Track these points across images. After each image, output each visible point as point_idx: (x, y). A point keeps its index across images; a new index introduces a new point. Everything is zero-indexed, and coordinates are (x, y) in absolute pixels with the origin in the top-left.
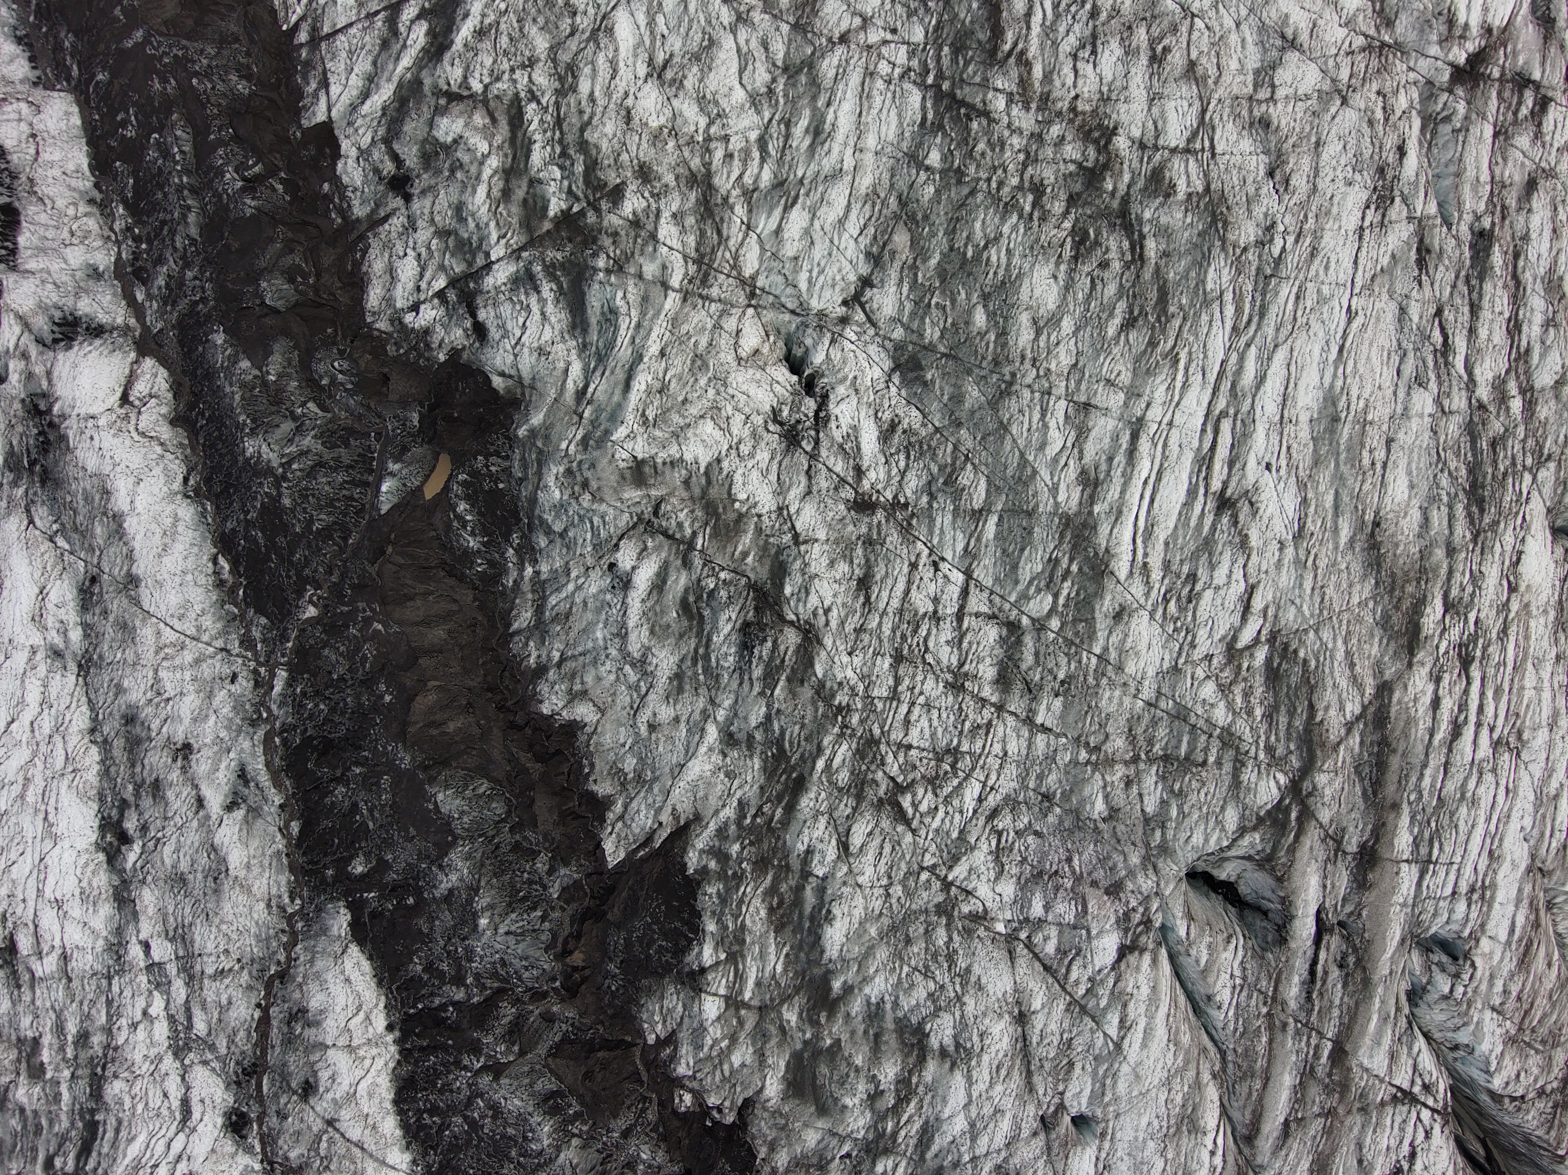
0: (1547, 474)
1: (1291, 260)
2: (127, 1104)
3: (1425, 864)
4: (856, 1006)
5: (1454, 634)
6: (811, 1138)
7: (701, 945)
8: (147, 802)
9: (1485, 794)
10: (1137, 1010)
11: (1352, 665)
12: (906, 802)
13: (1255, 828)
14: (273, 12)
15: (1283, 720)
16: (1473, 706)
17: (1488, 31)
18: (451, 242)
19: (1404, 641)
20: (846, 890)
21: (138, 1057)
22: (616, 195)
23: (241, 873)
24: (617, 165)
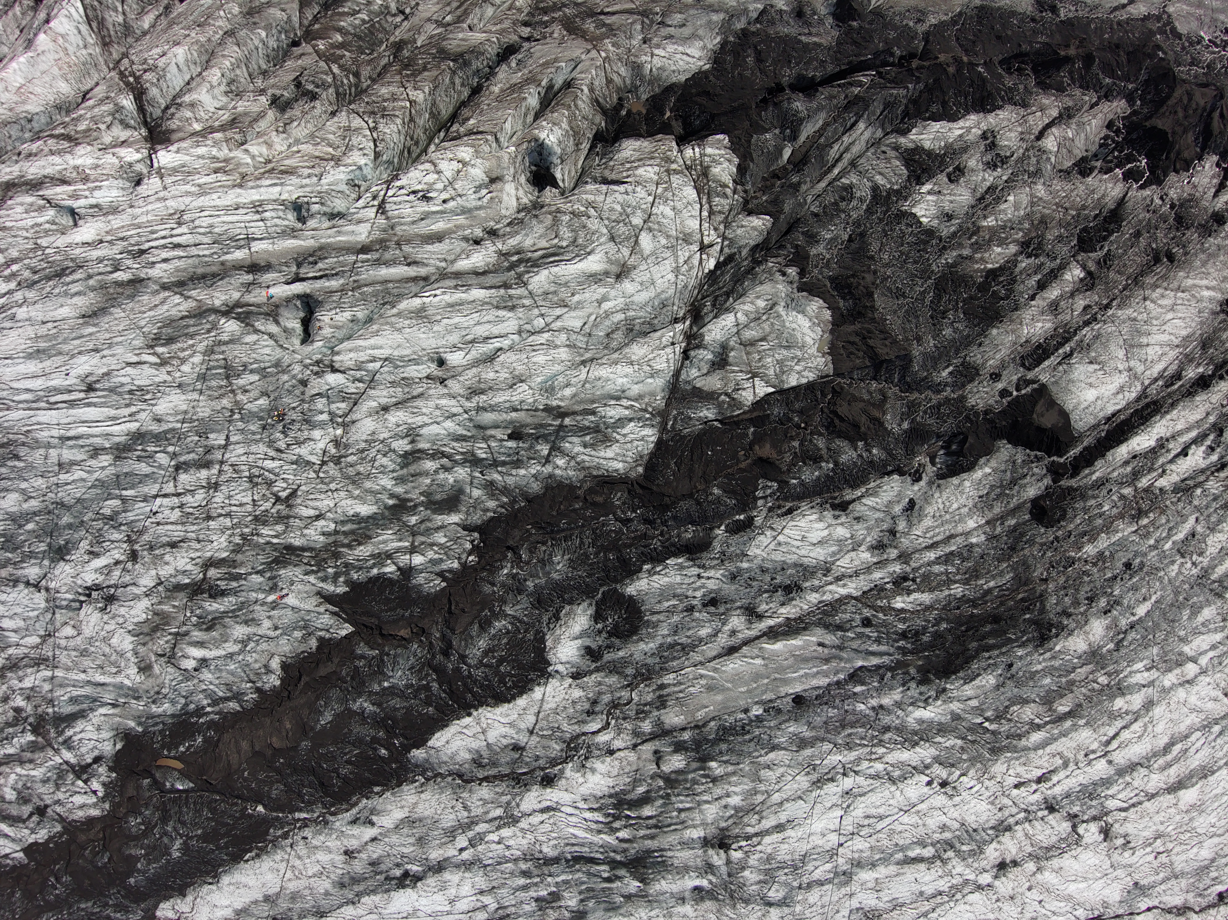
0: (44, 242)
2: (555, 841)
3: (249, 239)
4: (399, 490)
5: (129, 262)
6: (477, 493)
7: (385, 574)
8: (383, 867)
9: (206, 222)
10: (364, 356)
11: (156, 306)
12: (284, 494)
13: (253, 326)
15: (192, 329)
16: (162, 242)
18: (60, 782)
19: (138, 285)
20: (339, 511)
21: (525, 842)
22: (18, 710)
23: (407, 809)
24: (4, 713)
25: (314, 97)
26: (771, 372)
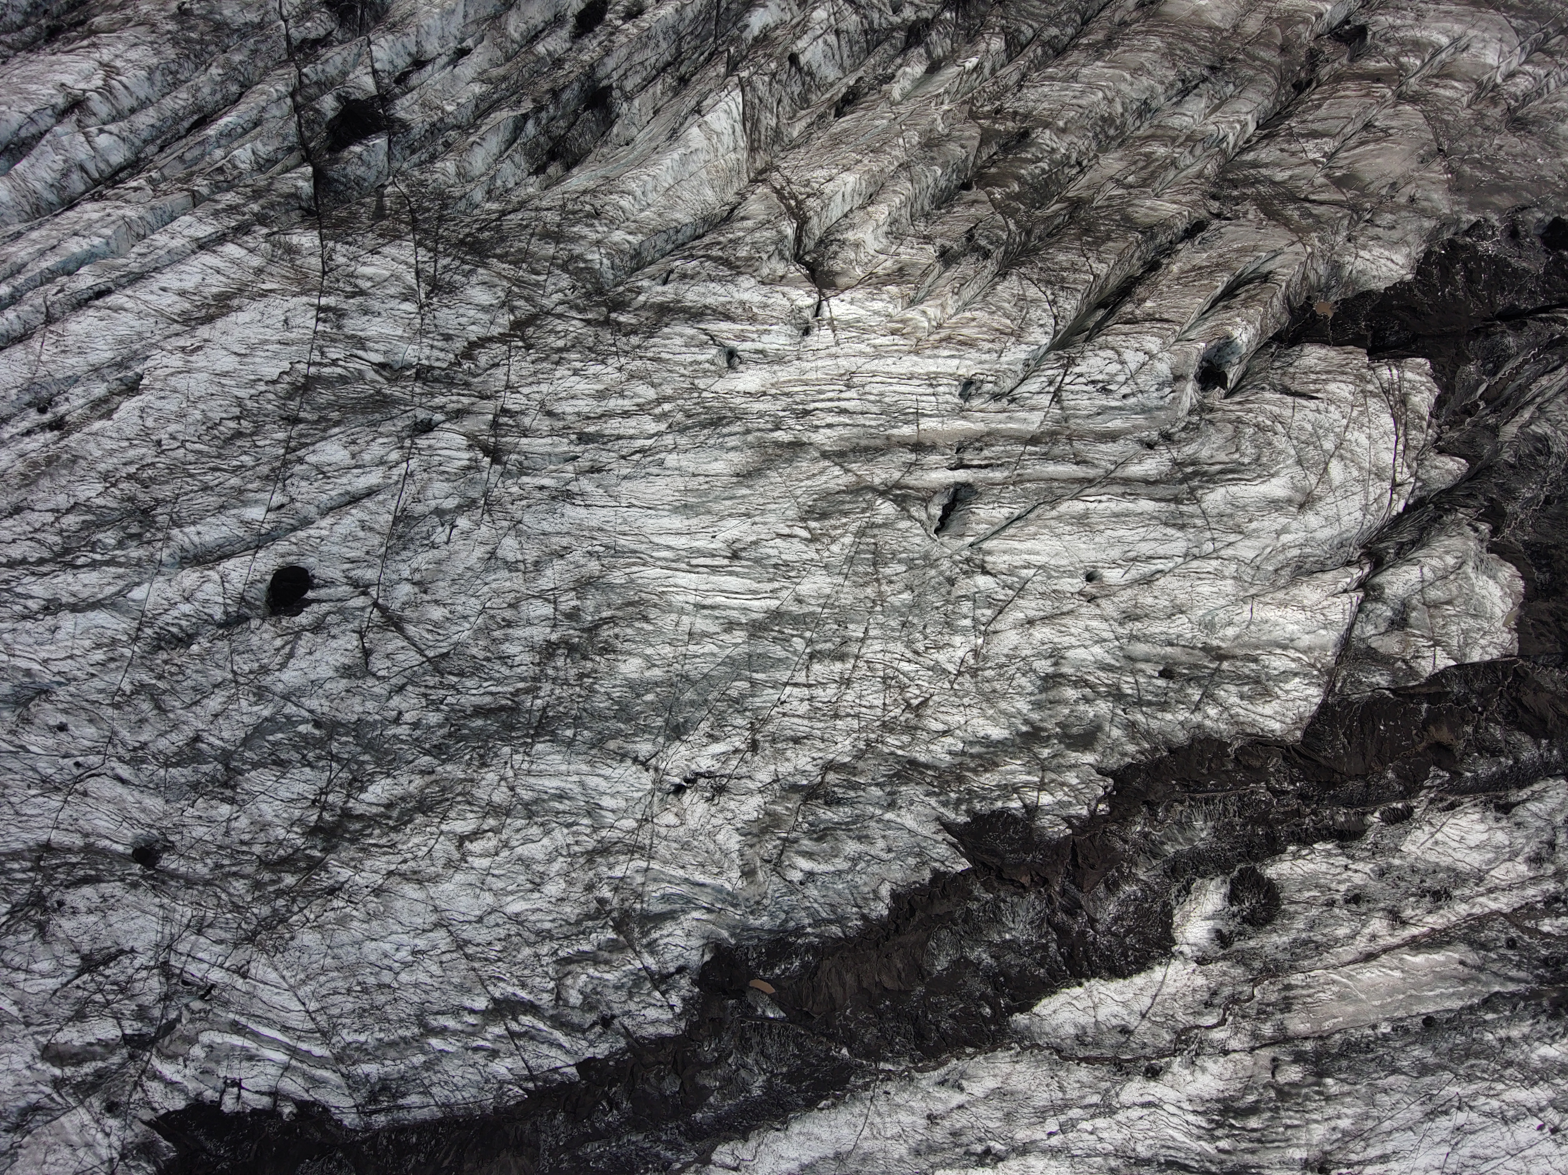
0: (701, 383)
1: (606, 541)
2: (1151, 1142)
3: (920, 415)
4: (1035, 716)
5: (791, 422)
6: (1116, 733)
7: (1010, 808)
8: (964, 1139)
9: (877, 389)
10: (1018, 561)
11: (814, 475)
12: (915, 702)
13: (908, 511)
14: (518, 1104)
15: (847, 507)
16: (829, 404)
17: (470, 447)
18: (635, 990)
19: (798, 449)
20: (969, 729)
21: (1119, 1136)
22: (602, 901)
23: (1000, 1079)
24: (587, 903)
25: (987, 255)
26: (1454, 642)
